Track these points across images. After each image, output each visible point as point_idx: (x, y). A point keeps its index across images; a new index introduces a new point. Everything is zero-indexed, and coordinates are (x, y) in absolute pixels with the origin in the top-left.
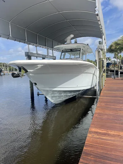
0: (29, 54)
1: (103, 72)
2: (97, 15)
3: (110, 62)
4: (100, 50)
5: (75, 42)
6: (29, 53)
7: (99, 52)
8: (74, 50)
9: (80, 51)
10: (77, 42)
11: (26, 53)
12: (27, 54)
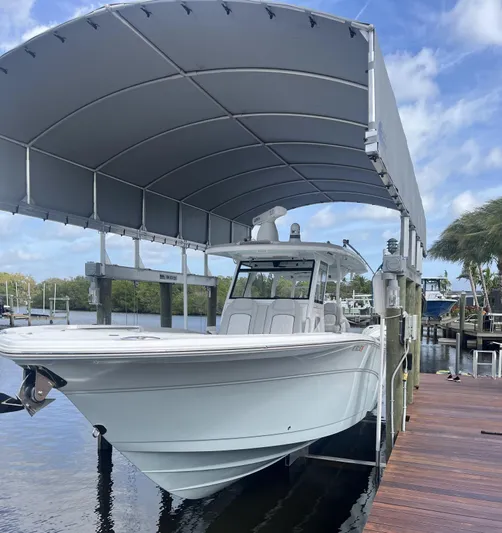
0: (103, 271)
1: (404, 367)
2: (374, 156)
3: (444, 299)
4: (391, 276)
5: (291, 237)
6: (103, 268)
7: (388, 283)
8: (288, 266)
9: (312, 269)
10: (298, 237)
11: (88, 266)
12: (93, 272)
